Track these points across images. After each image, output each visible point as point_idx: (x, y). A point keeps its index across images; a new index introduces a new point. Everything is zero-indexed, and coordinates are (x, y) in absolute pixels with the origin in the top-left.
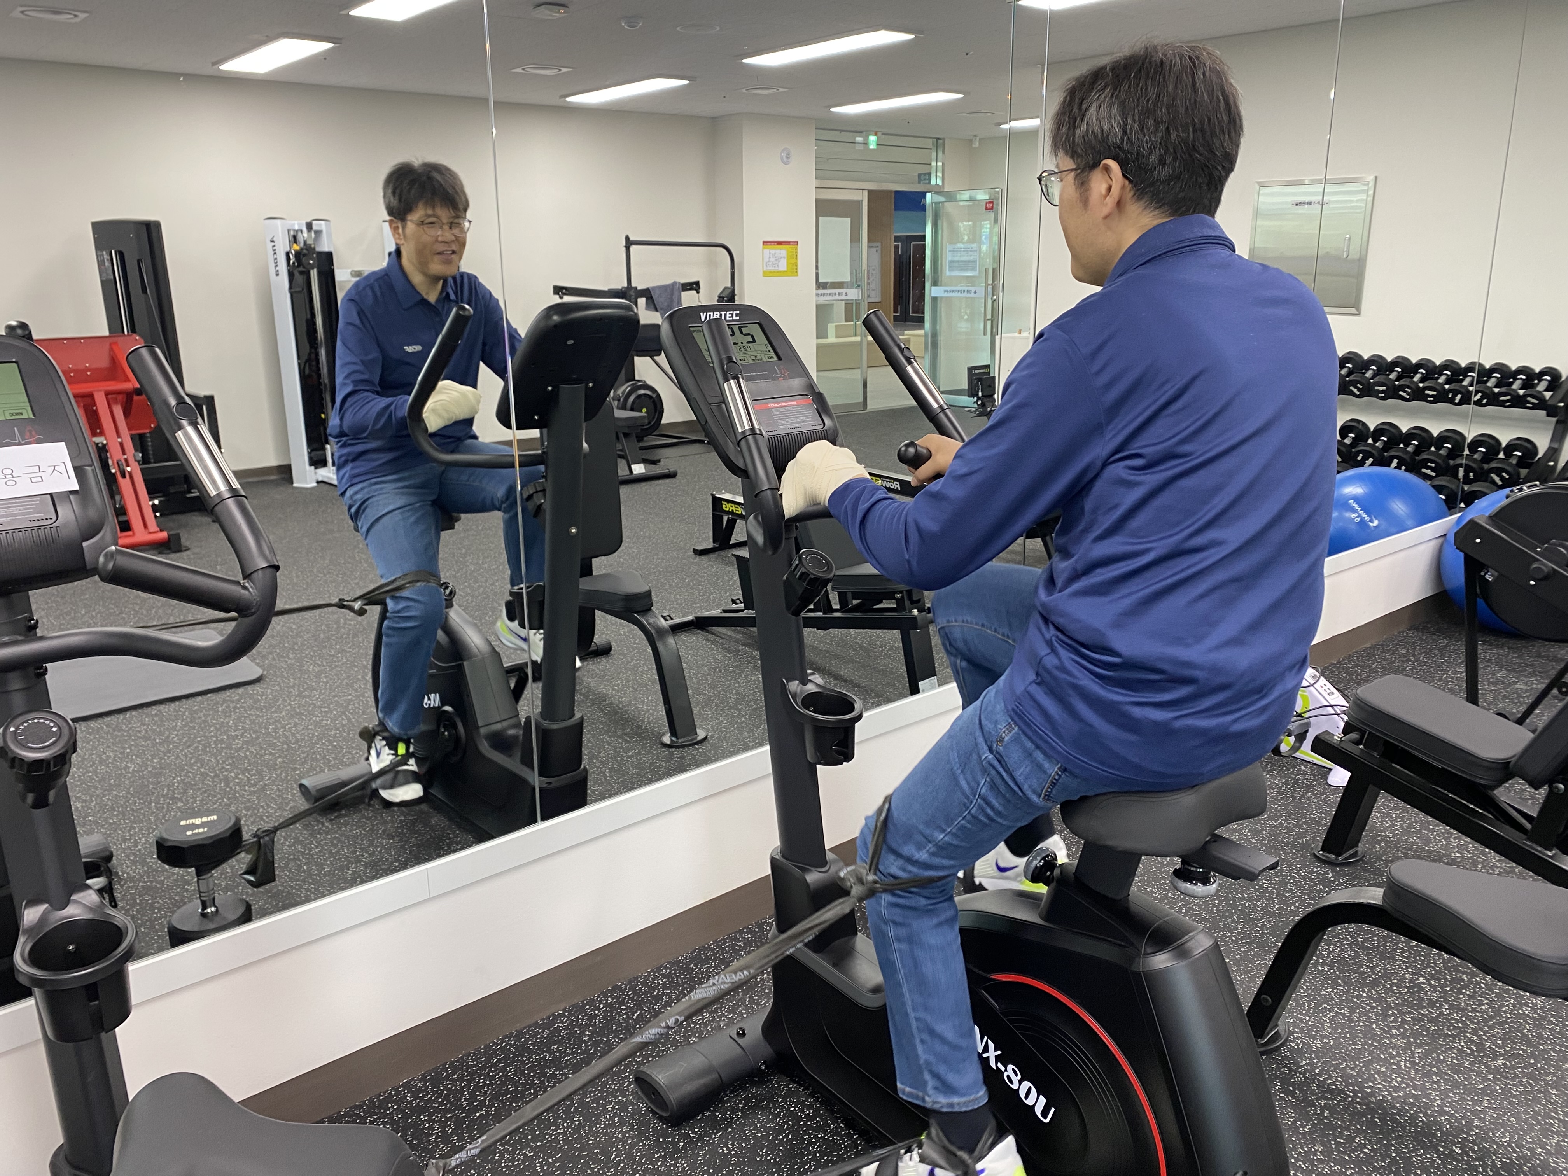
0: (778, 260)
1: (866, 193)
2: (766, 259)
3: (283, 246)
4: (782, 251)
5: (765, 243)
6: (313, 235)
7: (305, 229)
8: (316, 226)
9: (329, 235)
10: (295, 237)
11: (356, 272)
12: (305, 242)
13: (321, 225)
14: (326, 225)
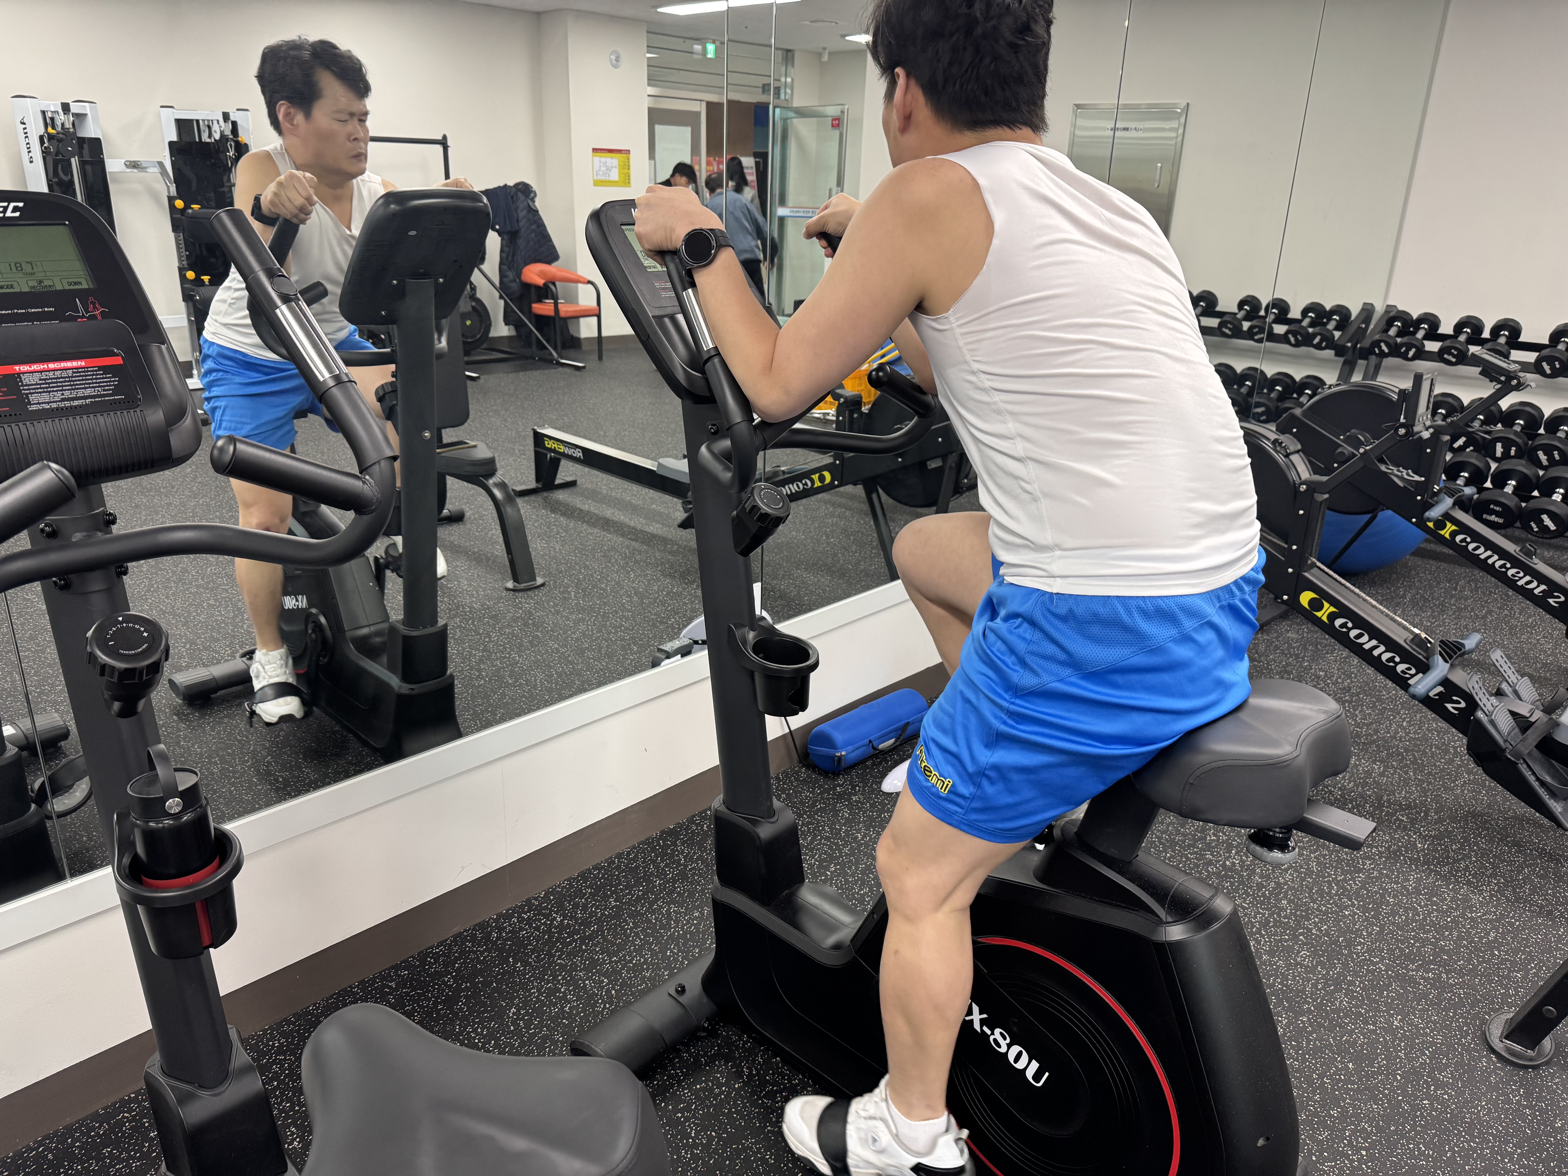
0: (609, 169)
1: (704, 105)
2: (596, 168)
3: (37, 128)
4: (613, 161)
5: (595, 150)
6: (72, 119)
7: (60, 111)
8: (75, 108)
9: (96, 119)
10: (52, 119)
11: (130, 162)
12: (63, 124)
13: (85, 106)
14: (90, 107)
